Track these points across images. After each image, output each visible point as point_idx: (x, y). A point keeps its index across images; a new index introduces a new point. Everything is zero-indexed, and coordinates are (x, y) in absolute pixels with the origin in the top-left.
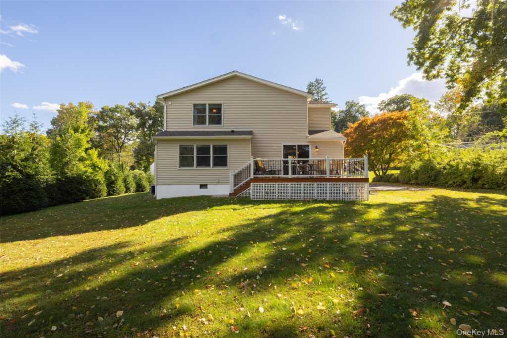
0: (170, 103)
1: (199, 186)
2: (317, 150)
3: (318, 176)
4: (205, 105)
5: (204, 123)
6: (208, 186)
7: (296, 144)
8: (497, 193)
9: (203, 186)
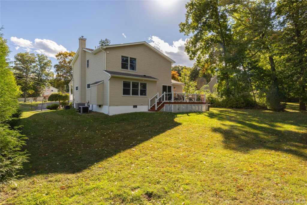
0: (108, 52)
1: (133, 106)
2: (175, 89)
3: (176, 101)
4: (128, 57)
5: (127, 68)
6: (137, 106)
7: (167, 85)
8: (219, 108)
9: (135, 106)
